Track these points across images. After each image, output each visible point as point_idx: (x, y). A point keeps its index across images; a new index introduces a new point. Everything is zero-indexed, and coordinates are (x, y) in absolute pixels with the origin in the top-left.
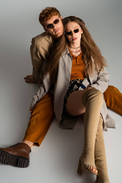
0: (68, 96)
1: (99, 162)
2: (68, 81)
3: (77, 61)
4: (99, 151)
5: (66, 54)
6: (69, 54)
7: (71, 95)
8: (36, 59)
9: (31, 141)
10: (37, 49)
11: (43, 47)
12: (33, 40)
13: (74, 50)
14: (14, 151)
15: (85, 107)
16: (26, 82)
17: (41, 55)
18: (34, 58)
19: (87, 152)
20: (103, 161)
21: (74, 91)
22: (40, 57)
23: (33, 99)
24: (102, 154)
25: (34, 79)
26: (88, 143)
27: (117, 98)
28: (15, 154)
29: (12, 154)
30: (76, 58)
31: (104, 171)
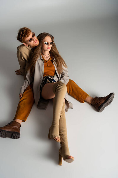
0: (43, 86)
1: (62, 136)
2: (42, 77)
3: (48, 64)
4: (62, 128)
5: (40, 59)
6: (42, 60)
7: (45, 86)
8: (21, 61)
9: (21, 119)
10: (21, 54)
11: (25, 52)
12: (18, 48)
13: (46, 56)
14: (9, 129)
15: (55, 93)
16: (17, 74)
17: (24, 58)
18: (20, 60)
19: (54, 126)
20: (65, 135)
21: (47, 83)
22: (23, 59)
23: (21, 88)
24: (64, 130)
25: (21, 73)
26: (55, 120)
27: (74, 88)
28: (10, 130)
29: (8, 131)
30: (47, 62)
31: (66, 144)
